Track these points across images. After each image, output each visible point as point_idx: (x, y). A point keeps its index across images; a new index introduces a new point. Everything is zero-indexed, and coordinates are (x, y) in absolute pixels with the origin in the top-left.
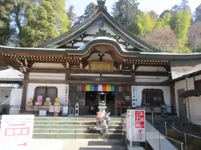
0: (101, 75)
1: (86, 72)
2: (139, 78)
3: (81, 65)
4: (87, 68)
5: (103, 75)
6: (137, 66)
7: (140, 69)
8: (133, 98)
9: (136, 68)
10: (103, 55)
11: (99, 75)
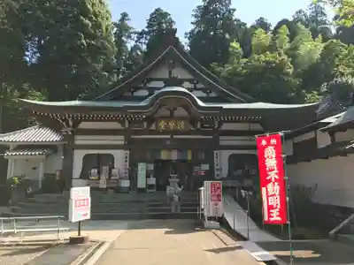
0: (172, 136)
1: (152, 132)
2: (224, 140)
3: (145, 124)
4: (153, 127)
5: (175, 137)
6: (221, 123)
7: (226, 127)
8: (216, 167)
9: (219, 127)
10: (175, 109)
11: (169, 136)
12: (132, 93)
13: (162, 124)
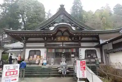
2: (83, 44)
3: (52, 38)
4: (55, 40)
6: (82, 38)
8: (80, 55)
10: (64, 33)
12: (48, 28)
13: (59, 38)
